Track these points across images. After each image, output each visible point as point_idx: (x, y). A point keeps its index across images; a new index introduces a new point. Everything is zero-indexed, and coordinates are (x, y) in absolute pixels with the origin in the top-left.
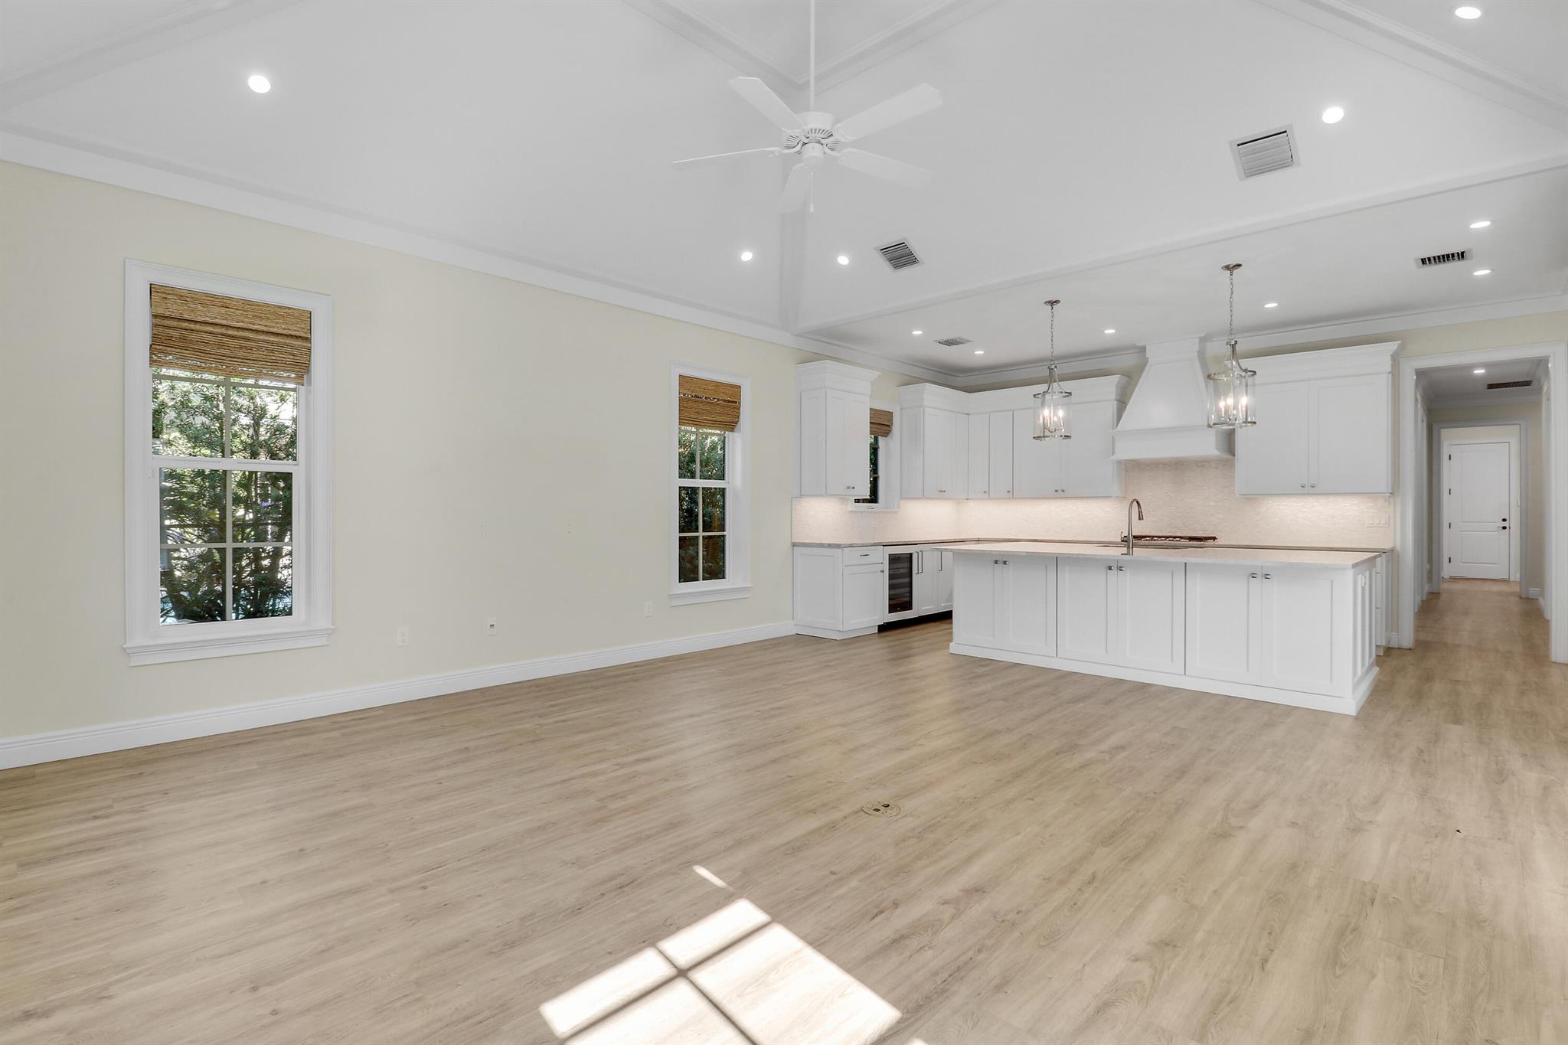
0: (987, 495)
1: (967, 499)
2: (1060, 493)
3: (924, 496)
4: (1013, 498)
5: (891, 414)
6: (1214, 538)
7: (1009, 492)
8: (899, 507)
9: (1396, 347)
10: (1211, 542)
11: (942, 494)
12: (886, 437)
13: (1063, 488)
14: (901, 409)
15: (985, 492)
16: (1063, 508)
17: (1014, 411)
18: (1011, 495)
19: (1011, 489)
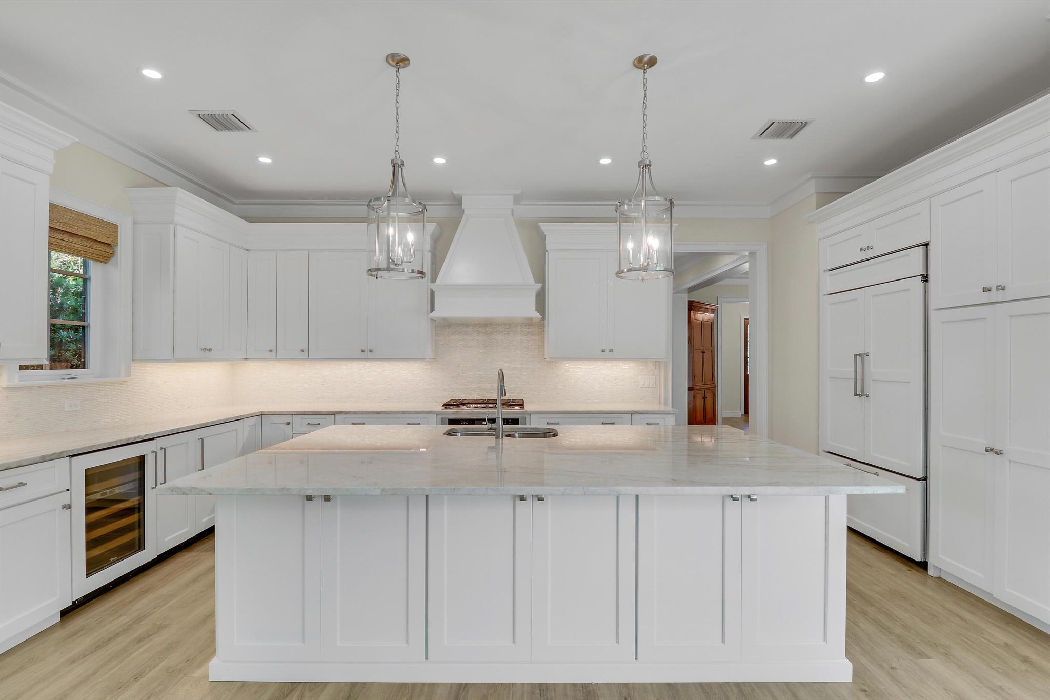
0: (274, 354)
1: (246, 359)
2: (367, 354)
3: (174, 357)
4: (308, 358)
5: (114, 227)
7: (303, 351)
8: (129, 374)
11: (206, 353)
12: (105, 262)
13: (370, 348)
14: (135, 223)
15: (271, 351)
16: (368, 370)
17: (310, 252)
18: (306, 354)
19: (305, 348)
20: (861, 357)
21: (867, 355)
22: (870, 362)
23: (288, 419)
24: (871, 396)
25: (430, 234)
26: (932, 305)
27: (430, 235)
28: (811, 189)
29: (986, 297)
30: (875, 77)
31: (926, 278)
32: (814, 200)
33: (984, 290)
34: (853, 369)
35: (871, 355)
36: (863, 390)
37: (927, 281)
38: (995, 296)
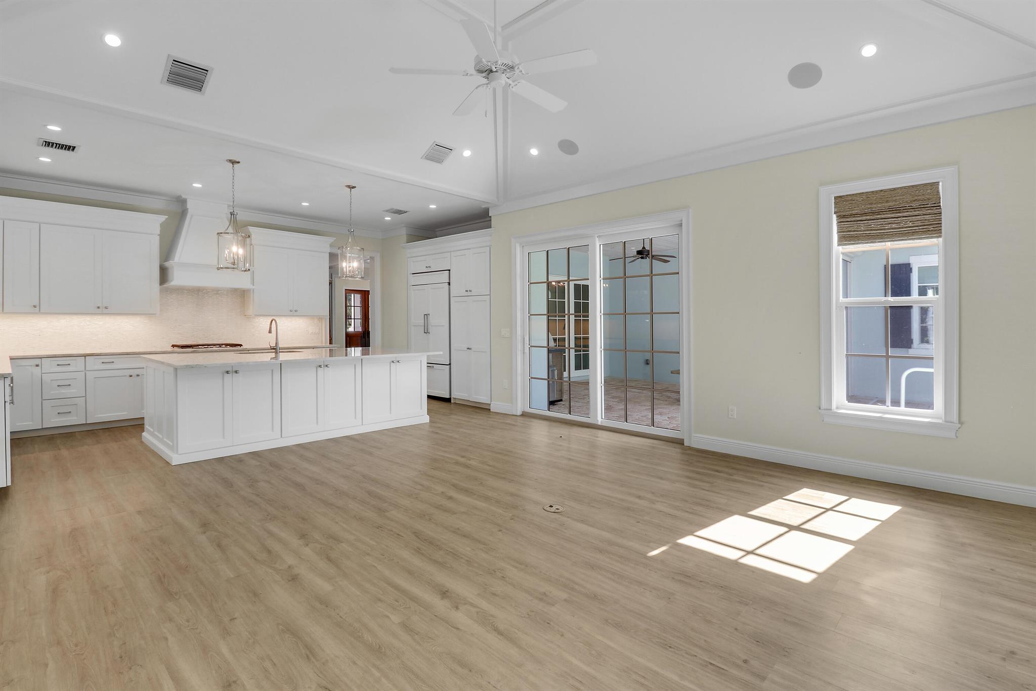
2: (102, 310)
6: (241, 345)
9: (333, 241)
10: (239, 348)
13: (105, 305)
16: (88, 323)
17: (42, 225)
18: (37, 309)
19: (37, 303)
20: (426, 315)
21: (429, 314)
22: (430, 317)
23: (38, 361)
24: (431, 333)
25: (161, 222)
26: (451, 296)
27: (160, 224)
28: (403, 232)
29: (466, 294)
30: (433, 207)
31: (449, 284)
32: (405, 238)
33: (466, 291)
34: (423, 321)
35: (430, 315)
36: (427, 331)
37: (449, 285)
38: (469, 294)
